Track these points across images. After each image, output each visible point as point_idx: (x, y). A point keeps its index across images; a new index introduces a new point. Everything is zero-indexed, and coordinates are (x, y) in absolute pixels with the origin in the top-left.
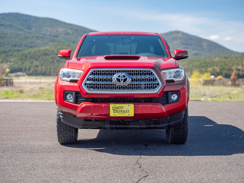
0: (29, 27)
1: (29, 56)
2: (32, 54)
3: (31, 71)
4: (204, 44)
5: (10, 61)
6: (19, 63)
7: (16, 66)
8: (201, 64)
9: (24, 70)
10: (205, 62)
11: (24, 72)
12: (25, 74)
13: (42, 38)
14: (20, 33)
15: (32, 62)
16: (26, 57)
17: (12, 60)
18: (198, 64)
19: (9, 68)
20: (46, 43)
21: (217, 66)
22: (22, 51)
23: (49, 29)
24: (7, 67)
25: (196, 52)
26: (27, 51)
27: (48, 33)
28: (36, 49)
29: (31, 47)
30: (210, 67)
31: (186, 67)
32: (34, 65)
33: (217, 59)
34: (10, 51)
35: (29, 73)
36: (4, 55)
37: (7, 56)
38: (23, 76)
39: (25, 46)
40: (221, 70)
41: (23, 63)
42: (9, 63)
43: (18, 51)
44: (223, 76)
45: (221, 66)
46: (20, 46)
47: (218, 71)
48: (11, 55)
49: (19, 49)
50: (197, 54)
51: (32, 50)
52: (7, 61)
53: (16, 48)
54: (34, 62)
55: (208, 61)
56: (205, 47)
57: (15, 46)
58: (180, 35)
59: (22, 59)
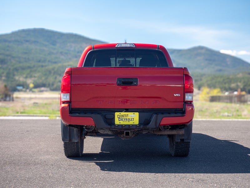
0: (54, 43)
1: (53, 72)
2: (56, 70)
3: (55, 86)
4: (228, 60)
5: (35, 77)
6: (43, 78)
7: (40, 81)
8: (224, 80)
9: (47, 85)
10: (228, 78)
11: (47, 87)
12: (48, 89)
13: (66, 53)
14: (45, 48)
15: (56, 78)
16: (50, 72)
17: (36, 75)
18: (221, 80)
19: (33, 83)
20: (70, 59)
21: (240, 82)
22: (46, 66)
23: (73, 45)
24: (31, 83)
25: (219, 68)
26: (50, 67)
27: (72, 49)
28: (60, 65)
29: (55, 63)
30: (233, 83)
31: (209, 82)
32: (57, 80)
33: (240, 75)
34: (34, 66)
35: (52, 88)
36: (28, 71)
37: (31, 71)
38: (46, 91)
39: (49, 61)
40: (245, 86)
41: (46, 79)
42: (33, 79)
43: (42, 66)
44: (246, 92)
45: (244, 82)
46: (45, 61)
47: (242, 87)
48: (35, 71)
49: (44, 64)
50: (220, 70)
51: (56, 66)
52: (31, 77)
53: (40, 64)
54: (58, 77)
55: (231, 77)
56: (229, 63)
57: (39, 61)
58: (203, 51)
59: (46, 75)
